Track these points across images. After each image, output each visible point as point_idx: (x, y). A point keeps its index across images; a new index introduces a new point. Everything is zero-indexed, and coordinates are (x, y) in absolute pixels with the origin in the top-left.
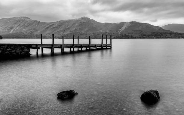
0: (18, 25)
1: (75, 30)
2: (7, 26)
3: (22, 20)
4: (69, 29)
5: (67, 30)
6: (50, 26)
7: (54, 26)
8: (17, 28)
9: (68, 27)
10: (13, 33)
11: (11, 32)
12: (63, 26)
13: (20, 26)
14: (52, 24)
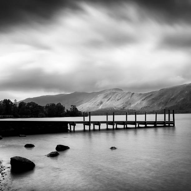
0: (108, 99)
1: (184, 100)
2: (96, 101)
3: (113, 92)
4: (173, 99)
5: (170, 101)
6: (146, 97)
7: (153, 98)
8: (107, 103)
9: (172, 97)
10: (102, 109)
11: (100, 107)
12: (165, 96)
13: (110, 100)
14: (150, 95)
